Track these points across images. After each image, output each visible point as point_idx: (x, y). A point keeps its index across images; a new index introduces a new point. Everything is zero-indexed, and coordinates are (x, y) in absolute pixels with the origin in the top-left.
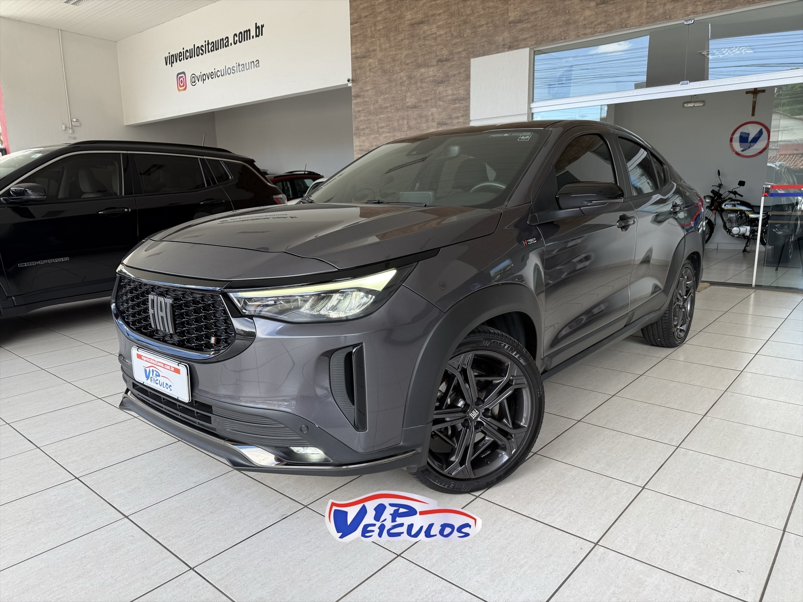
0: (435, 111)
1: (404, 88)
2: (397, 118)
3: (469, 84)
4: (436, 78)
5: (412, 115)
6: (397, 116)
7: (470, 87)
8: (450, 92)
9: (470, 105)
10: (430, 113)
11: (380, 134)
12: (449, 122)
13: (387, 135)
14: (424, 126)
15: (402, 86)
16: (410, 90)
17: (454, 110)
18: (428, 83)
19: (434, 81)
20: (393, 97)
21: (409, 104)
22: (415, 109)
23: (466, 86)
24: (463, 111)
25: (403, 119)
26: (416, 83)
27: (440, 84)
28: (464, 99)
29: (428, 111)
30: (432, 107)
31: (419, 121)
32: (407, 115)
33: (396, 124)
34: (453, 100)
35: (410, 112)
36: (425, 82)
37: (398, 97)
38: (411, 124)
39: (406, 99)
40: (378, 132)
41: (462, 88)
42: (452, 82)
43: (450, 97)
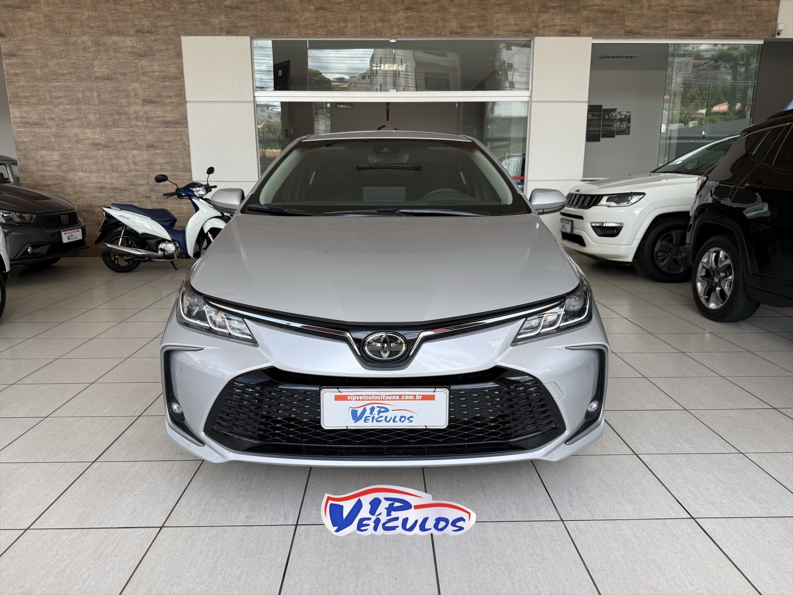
0: (138, 86)
1: (89, 55)
2: (82, 89)
3: (182, 63)
4: (135, 50)
5: (104, 87)
6: (81, 86)
7: (183, 66)
8: (156, 68)
9: (184, 85)
10: (131, 88)
11: (56, 106)
12: (159, 100)
13: (68, 107)
14: (124, 101)
15: (85, 51)
16: (99, 58)
17: (164, 88)
18: (124, 53)
19: (135, 53)
20: (73, 63)
21: (97, 74)
22: (108, 81)
23: (177, 64)
24: (176, 90)
25: (91, 90)
26: (107, 51)
27: (142, 58)
28: (176, 78)
29: (127, 85)
30: (134, 82)
31: (116, 95)
32: (97, 87)
33: (80, 96)
34: (162, 78)
35: (100, 83)
36: (119, 52)
37: (80, 65)
38: (103, 97)
39: (93, 67)
40: (51, 102)
41: (173, 66)
42: (158, 57)
43: (157, 74)
